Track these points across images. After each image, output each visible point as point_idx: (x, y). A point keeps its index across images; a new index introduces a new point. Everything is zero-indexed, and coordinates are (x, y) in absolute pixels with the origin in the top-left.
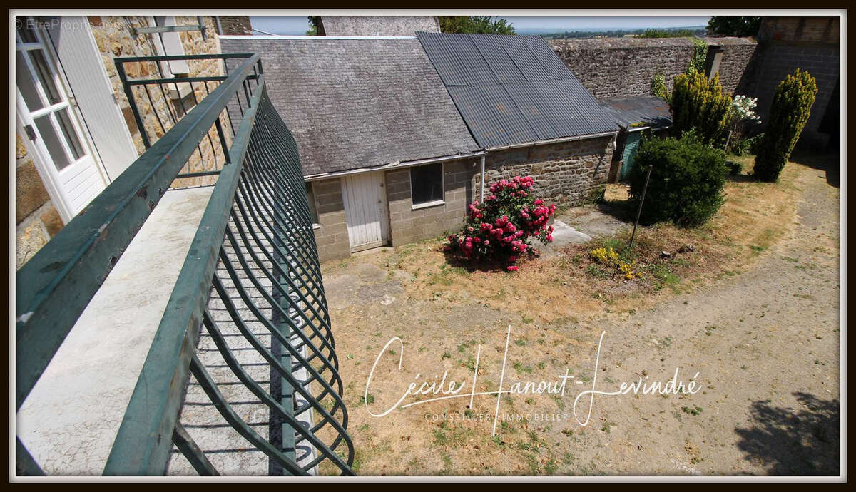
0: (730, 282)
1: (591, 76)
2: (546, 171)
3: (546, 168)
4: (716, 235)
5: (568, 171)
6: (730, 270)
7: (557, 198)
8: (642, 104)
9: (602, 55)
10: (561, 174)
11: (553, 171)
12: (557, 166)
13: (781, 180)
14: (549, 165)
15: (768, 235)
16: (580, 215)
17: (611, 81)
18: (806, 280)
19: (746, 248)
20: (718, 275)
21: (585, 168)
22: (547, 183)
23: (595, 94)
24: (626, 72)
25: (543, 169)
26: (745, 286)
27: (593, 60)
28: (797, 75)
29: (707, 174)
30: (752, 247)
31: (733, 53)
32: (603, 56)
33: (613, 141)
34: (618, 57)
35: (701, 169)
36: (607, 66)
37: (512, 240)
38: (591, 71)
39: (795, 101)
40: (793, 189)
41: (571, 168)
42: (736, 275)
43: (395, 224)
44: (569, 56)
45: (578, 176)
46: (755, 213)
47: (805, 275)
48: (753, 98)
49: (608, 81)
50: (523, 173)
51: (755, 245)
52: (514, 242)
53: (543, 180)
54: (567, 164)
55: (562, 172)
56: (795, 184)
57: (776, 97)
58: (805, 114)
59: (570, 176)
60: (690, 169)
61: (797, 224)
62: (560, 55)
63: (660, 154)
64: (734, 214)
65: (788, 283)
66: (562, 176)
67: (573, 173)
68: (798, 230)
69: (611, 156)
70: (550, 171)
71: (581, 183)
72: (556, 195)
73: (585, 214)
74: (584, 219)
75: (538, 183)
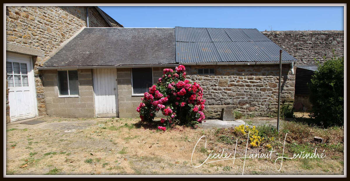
1: (297, 49)
2: (232, 85)
3: (232, 83)
5: (252, 87)
7: (245, 107)
9: (304, 37)
10: (246, 89)
11: (238, 85)
12: (241, 83)
14: (234, 81)
17: (316, 53)
21: (269, 87)
22: (234, 94)
23: (302, 60)
24: (329, 48)
25: (229, 83)
27: (297, 40)
32: (306, 38)
34: (319, 38)
36: (310, 44)
37: (158, 104)
38: (296, 46)
41: (254, 86)
43: (121, 103)
44: (276, 37)
45: (262, 93)
49: (313, 53)
50: (212, 84)
52: (159, 105)
53: (230, 92)
54: (250, 82)
55: (247, 87)
59: (254, 91)
62: (268, 36)
66: (247, 91)
67: (257, 90)
69: (294, 81)
70: (235, 85)
71: (266, 98)
72: (244, 104)
75: (226, 93)
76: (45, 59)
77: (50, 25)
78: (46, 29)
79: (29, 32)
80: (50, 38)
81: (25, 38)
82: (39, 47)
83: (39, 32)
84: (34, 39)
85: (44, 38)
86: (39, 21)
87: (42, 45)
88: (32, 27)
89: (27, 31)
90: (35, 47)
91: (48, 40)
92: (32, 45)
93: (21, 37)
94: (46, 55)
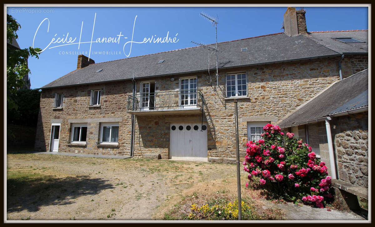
76: (278, 122)
77: (284, 96)
78: (280, 101)
79: (264, 107)
80: (284, 106)
81: (261, 112)
82: (273, 115)
83: (272, 105)
84: (268, 111)
85: (278, 107)
86: (273, 98)
87: (276, 113)
88: (267, 103)
89: (263, 107)
90: (269, 115)
91: (282, 108)
92: (266, 115)
93: (258, 112)
94: (279, 120)
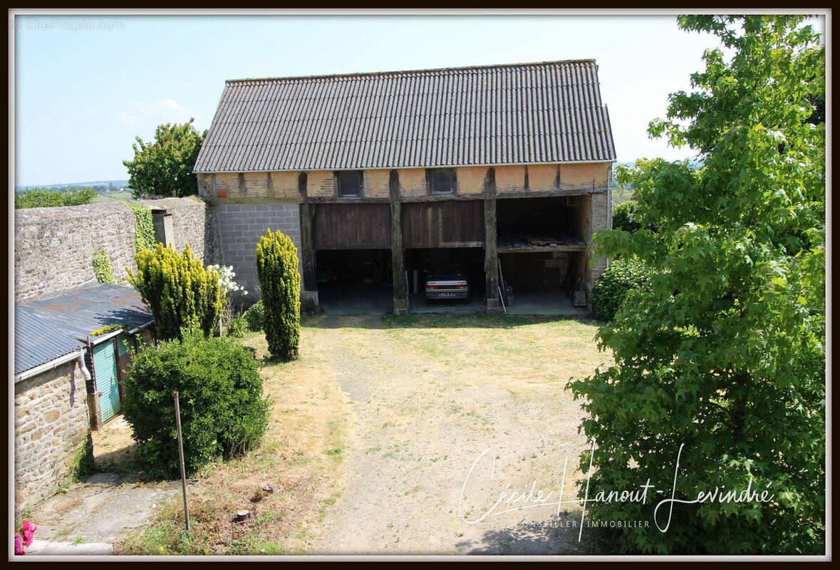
0: (338, 513)
4: (282, 455)
6: (327, 496)
8: (92, 299)
13: (302, 354)
15: (333, 428)
16: (66, 510)
18: (403, 469)
19: (324, 457)
20: (320, 511)
21: (46, 425)
26: (355, 509)
28: (271, 235)
29: (239, 376)
30: (329, 453)
31: (182, 216)
33: (80, 366)
35: (229, 373)
39: (281, 264)
40: (318, 360)
42: (337, 499)
45: (36, 442)
46: (304, 406)
47: (399, 463)
48: (228, 266)
51: (331, 448)
56: (317, 355)
57: (259, 263)
58: (296, 276)
60: (215, 378)
61: (350, 403)
63: (166, 368)
64: (285, 417)
65: (391, 482)
67: (25, 440)
68: (356, 409)
73: (75, 505)
74: (76, 515)
